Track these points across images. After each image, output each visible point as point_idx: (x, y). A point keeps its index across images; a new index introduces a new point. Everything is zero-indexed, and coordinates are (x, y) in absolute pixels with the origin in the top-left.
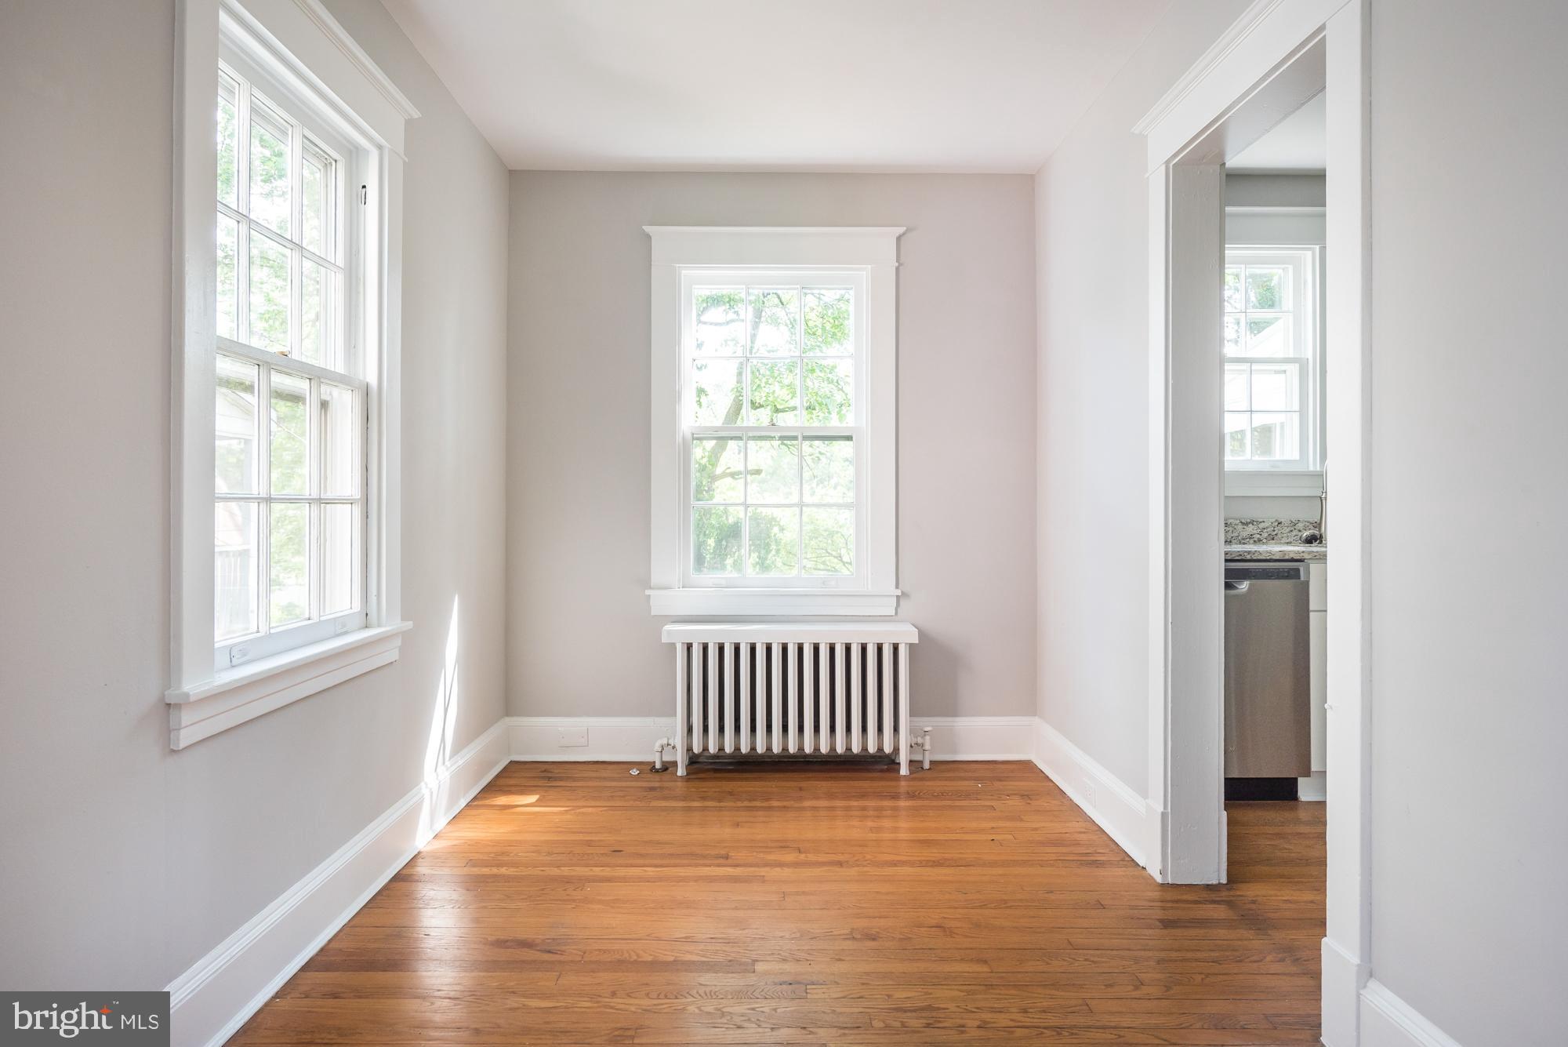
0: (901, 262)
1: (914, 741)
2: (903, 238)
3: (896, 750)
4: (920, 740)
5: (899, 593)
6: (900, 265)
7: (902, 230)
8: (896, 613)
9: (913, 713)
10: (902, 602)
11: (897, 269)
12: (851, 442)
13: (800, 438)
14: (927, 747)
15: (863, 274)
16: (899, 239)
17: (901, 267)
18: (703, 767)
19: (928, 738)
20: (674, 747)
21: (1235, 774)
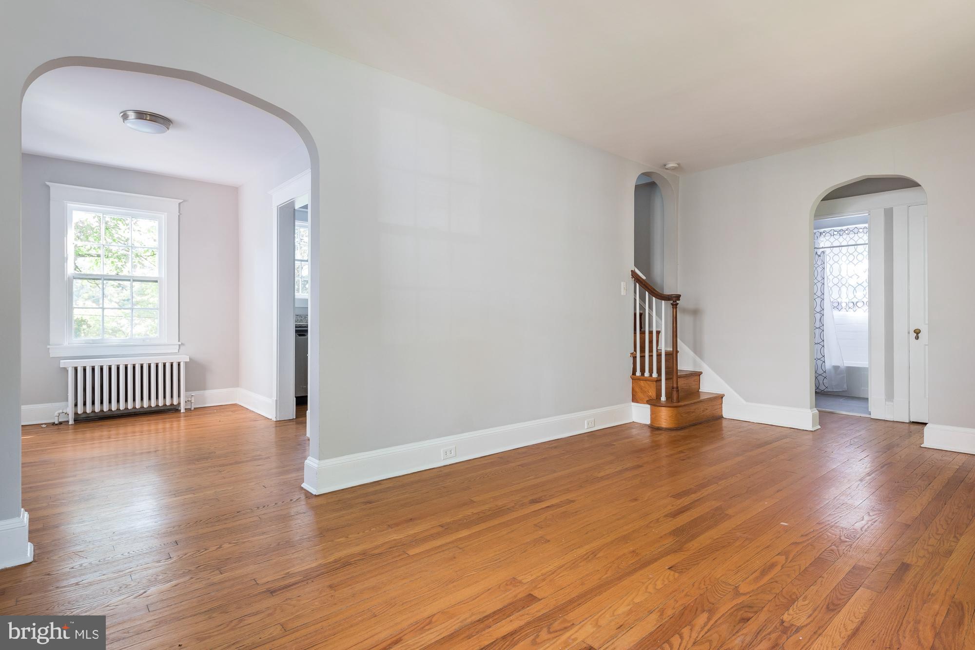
0: (181, 212)
1: (187, 399)
2: (181, 204)
3: (179, 404)
4: (189, 399)
5: (180, 343)
6: (180, 214)
7: (181, 201)
8: (179, 351)
9: (187, 390)
10: (181, 347)
11: (179, 216)
12: (157, 283)
13: (132, 280)
14: (193, 401)
15: (164, 216)
16: (180, 204)
17: (181, 216)
18: (83, 420)
19: (193, 398)
20: (68, 415)
21: (299, 395)
